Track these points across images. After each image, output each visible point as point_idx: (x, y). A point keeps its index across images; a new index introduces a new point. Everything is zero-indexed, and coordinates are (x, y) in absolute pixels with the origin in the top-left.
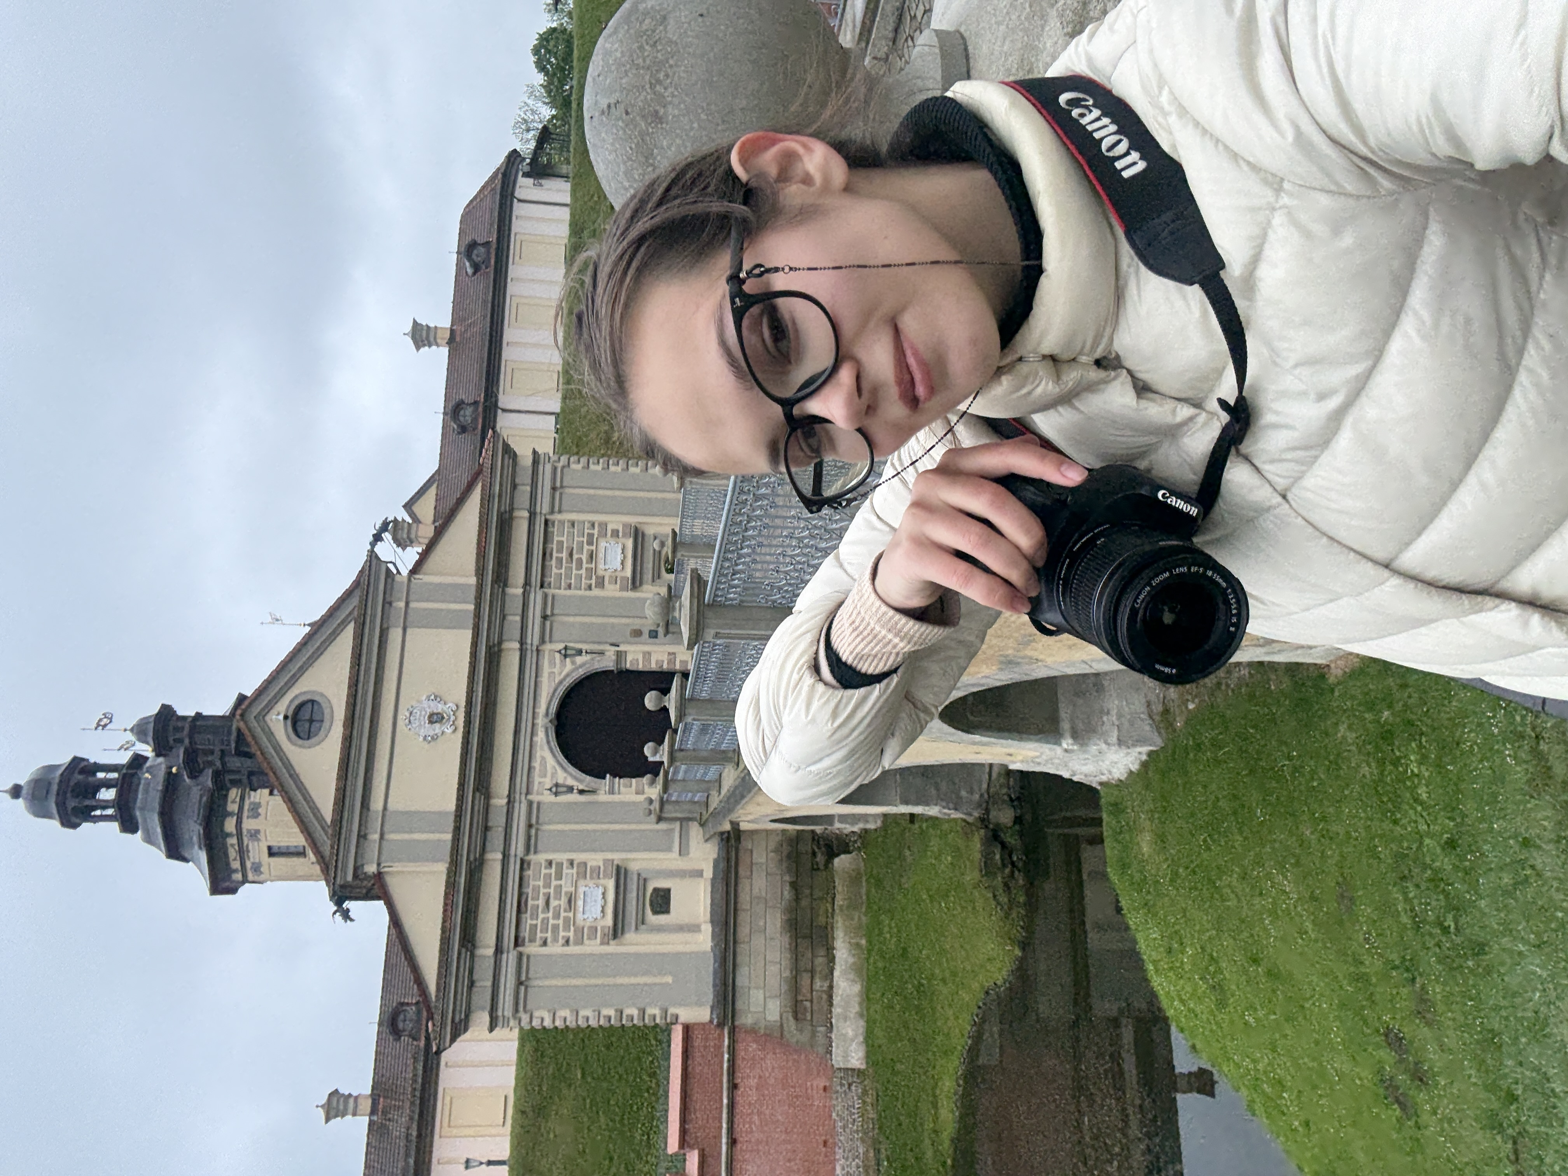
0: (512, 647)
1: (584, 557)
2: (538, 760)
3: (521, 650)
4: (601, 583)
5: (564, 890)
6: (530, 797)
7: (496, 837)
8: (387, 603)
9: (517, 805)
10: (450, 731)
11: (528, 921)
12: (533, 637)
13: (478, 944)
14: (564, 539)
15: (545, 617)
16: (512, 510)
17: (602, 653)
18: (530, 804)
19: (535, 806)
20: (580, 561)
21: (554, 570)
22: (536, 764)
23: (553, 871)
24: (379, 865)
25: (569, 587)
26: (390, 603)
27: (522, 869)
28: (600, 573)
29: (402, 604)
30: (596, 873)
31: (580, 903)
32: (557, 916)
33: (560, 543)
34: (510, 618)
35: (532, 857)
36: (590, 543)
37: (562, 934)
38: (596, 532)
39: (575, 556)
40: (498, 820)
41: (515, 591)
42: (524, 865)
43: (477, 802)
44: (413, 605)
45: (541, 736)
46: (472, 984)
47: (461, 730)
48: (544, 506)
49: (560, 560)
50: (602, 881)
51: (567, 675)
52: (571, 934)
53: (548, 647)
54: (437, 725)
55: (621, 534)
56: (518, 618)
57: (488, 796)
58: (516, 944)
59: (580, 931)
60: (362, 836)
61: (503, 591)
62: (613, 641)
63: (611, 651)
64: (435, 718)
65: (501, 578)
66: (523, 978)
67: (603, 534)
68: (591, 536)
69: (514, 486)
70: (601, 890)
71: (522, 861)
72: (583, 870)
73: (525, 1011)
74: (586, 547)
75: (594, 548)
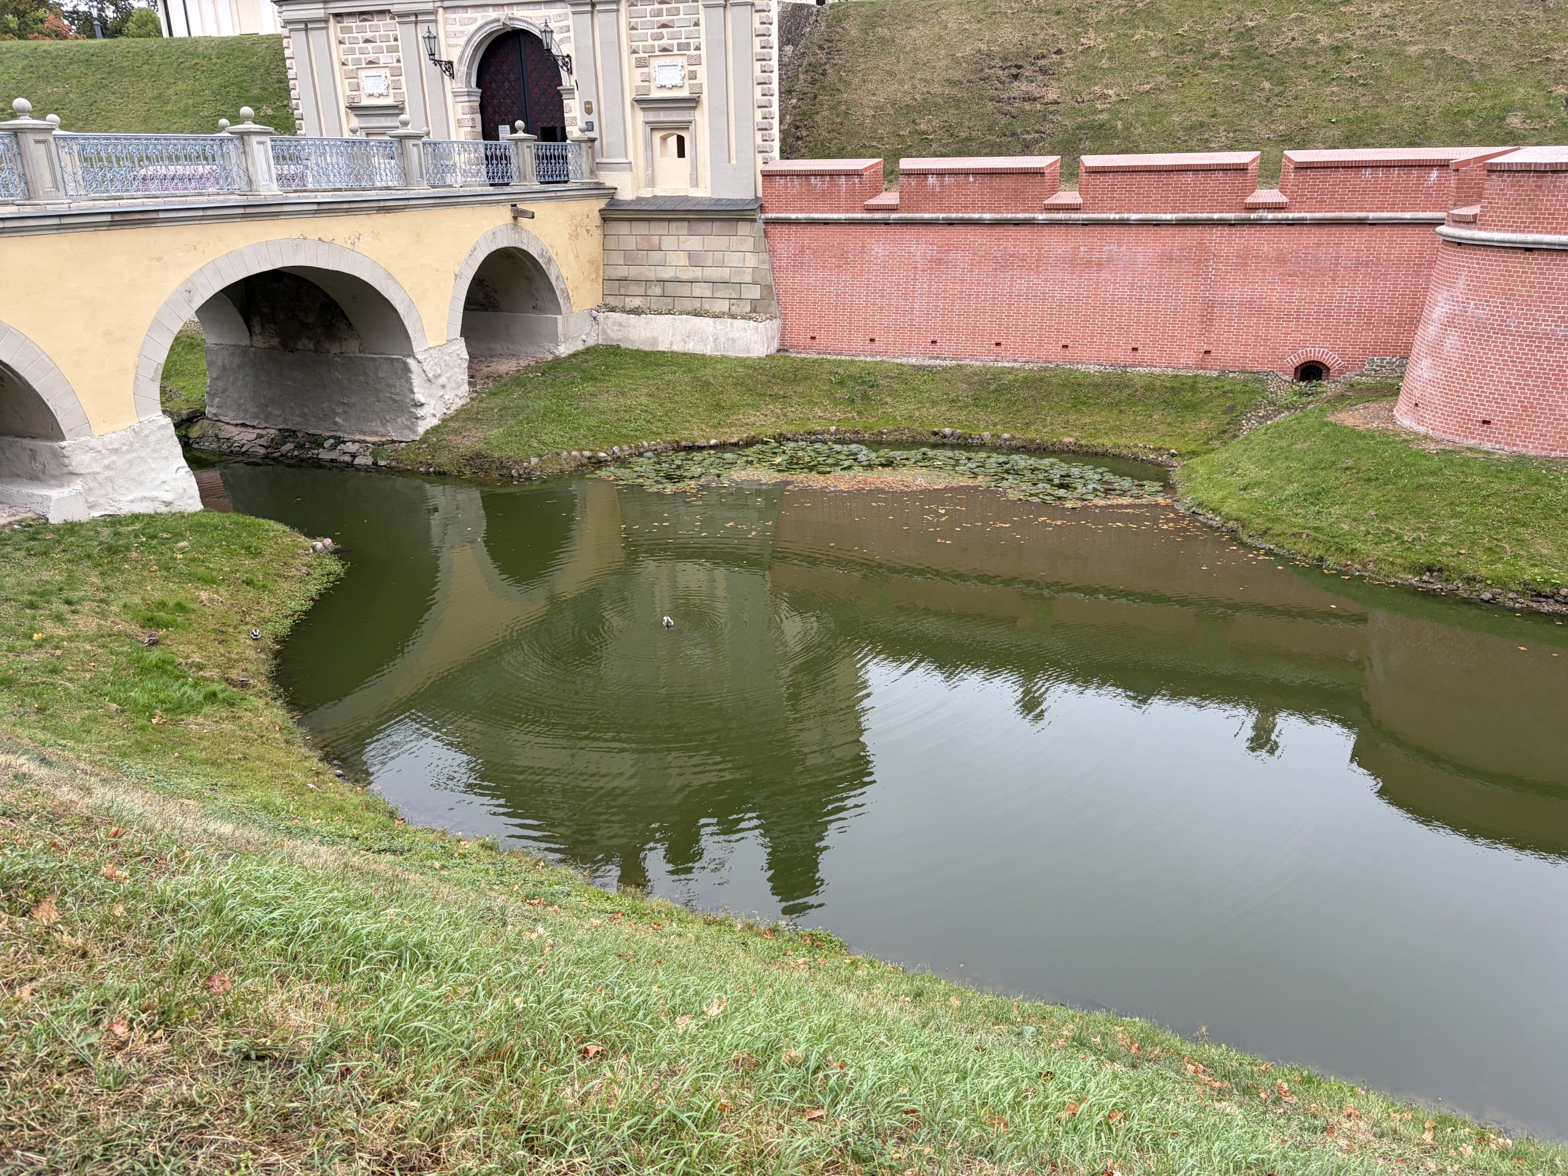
1: (665, 42)
2: (474, 15)
4: (641, 64)
5: (380, 56)
6: (441, 10)
11: (354, 24)
14: (681, 16)
15: (593, 3)
17: (571, 72)
18: (434, 12)
19: (433, 18)
20: (660, 37)
21: (649, 8)
22: (469, 13)
23: (391, 43)
25: (631, 28)
27: (388, 12)
28: (651, 62)
30: (395, 86)
31: (373, 73)
32: (361, 51)
33: (677, 12)
35: (398, 20)
36: (680, 47)
37: (350, 57)
38: (691, 52)
39: (664, 31)
42: (391, 13)
45: (492, 14)
49: (659, 13)
50: (391, 92)
52: (351, 67)
53: (569, 11)
55: (692, 82)
58: (334, 15)
59: (353, 75)
62: (579, 83)
63: (573, 81)
66: (311, 26)
67: (689, 61)
68: (687, 46)
70: (385, 91)
71: (392, 11)
72: (396, 73)
73: (291, 31)
74: (675, 42)
75: (675, 52)
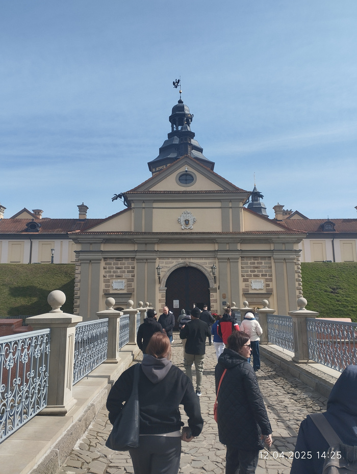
0: (216, 247)
1: (256, 273)
2: (172, 261)
3: (215, 251)
4: (245, 280)
5: (123, 274)
6: (158, 258)
7: (143, 248)
8: (231, 201)
9: (155, 254)
10: (183, 228)
11: (113, 262)
12: (220, 255)
13: (106, 244)
14: (263, 265)
15: (228, 259)
16: (273, 243)
17: (215, 282)
18: (155, 259)
19: (154, 261)
20: (254, 271)
21: (249, 262)
22: (170, 260)
23: (131, 269)
24: (134, 208)
25: (242, 268)
26: (231, 202)
27: (132, 258)
28: (250, 280)
29: (230, 206)
30: (129, 286)
31: (119, 280)
32: (114, 272)
33: (261, 263)
34: (228, 246)
35: (136, 261)
36: (262, 275)
37: (108, 274)
38: (268, 277)
39: (256, 270)
40: (149, 248)
41: (239, 247)
42: (133, 259)
43: (155, 239)
44: (231, 210)
45: (181, 261)
46: (91, 244)
47: (183, 231)
48: (276, 255)
49: (254, 263)
50: (126, 288)
51: (206, 270)
52: (107, 278)
53: (217, 261)
54: (184, 223)
55: (267, 288)
56: (228, 249)
57: (158, 243)
58: (105, 258)
59: (108, 281)
60: (144, 201)
61: (239, 242)
62: (220, 287)
63: (216, 286)
64: (187, 222)
65: (243, 241)
66: (92, 262)
67: (267, 280)
68: (266, 275)
69: (284, 243)
70: (123, 288)
71: (134, 258)
72: (130, 280)
73: (81, 263)
74: (260, 274)
75: (260, 277)
